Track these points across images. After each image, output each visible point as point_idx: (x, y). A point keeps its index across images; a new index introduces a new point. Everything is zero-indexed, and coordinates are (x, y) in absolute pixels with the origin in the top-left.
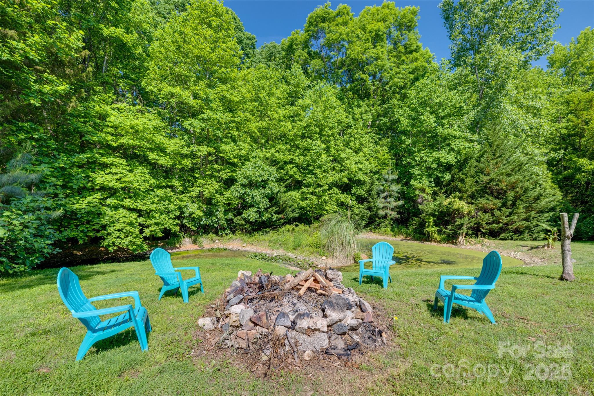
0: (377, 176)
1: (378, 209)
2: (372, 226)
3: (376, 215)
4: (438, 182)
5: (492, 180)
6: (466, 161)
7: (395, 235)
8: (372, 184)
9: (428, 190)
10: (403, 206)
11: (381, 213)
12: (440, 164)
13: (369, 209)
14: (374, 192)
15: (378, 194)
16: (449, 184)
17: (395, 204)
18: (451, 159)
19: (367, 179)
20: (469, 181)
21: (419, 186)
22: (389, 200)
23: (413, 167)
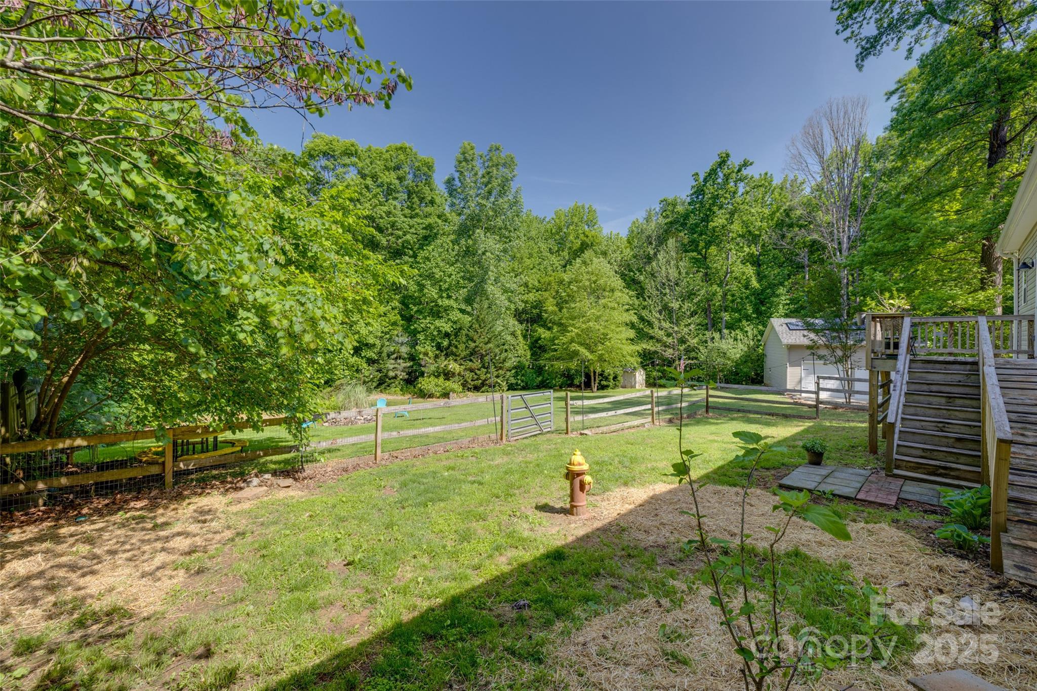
0: (388, 336)
1: (388, 371)
2: (383, 386)
3: (386, 376)
4: (439, 347)
5: (476, 347)
6: (460, 329)
7: (403, 395)
8: (382, 346)
9: (430, 354)
10: (412, 367)
11: (391, 374)
12: (440, 331)
13: (379, 371)
14: (384, 355)
15: (389, 356)
16: (448, 348)
17: (405, 365)
18: (447, 328)
19: (378, 342)
20: (462, 347)
21: (423, 350)
22: (399, 361)
23: (419, 332)
